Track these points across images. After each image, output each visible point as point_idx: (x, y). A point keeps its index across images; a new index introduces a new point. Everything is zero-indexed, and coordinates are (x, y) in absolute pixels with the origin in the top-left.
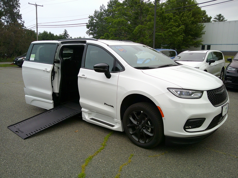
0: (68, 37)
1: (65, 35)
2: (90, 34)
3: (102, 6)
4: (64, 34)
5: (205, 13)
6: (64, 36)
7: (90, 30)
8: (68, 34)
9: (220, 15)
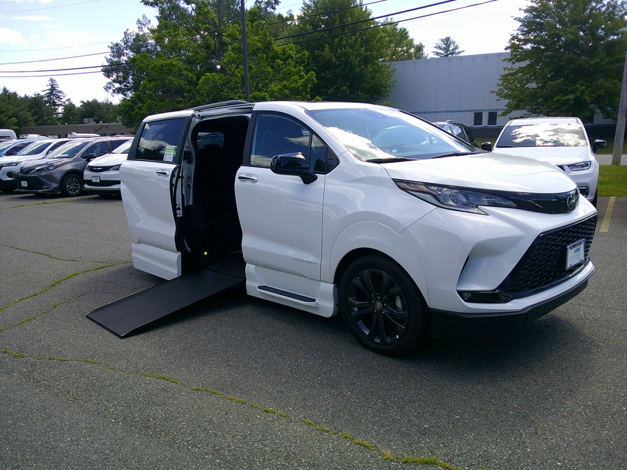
0: (62, 100)
1: (51, 93)
2: (114, 91)
3: (141, 18)
4: (48, 92)
5: (407, 33)
6: (48, 96)
7: (115, 81)
8: (60, 92)
9: (448, 39)
